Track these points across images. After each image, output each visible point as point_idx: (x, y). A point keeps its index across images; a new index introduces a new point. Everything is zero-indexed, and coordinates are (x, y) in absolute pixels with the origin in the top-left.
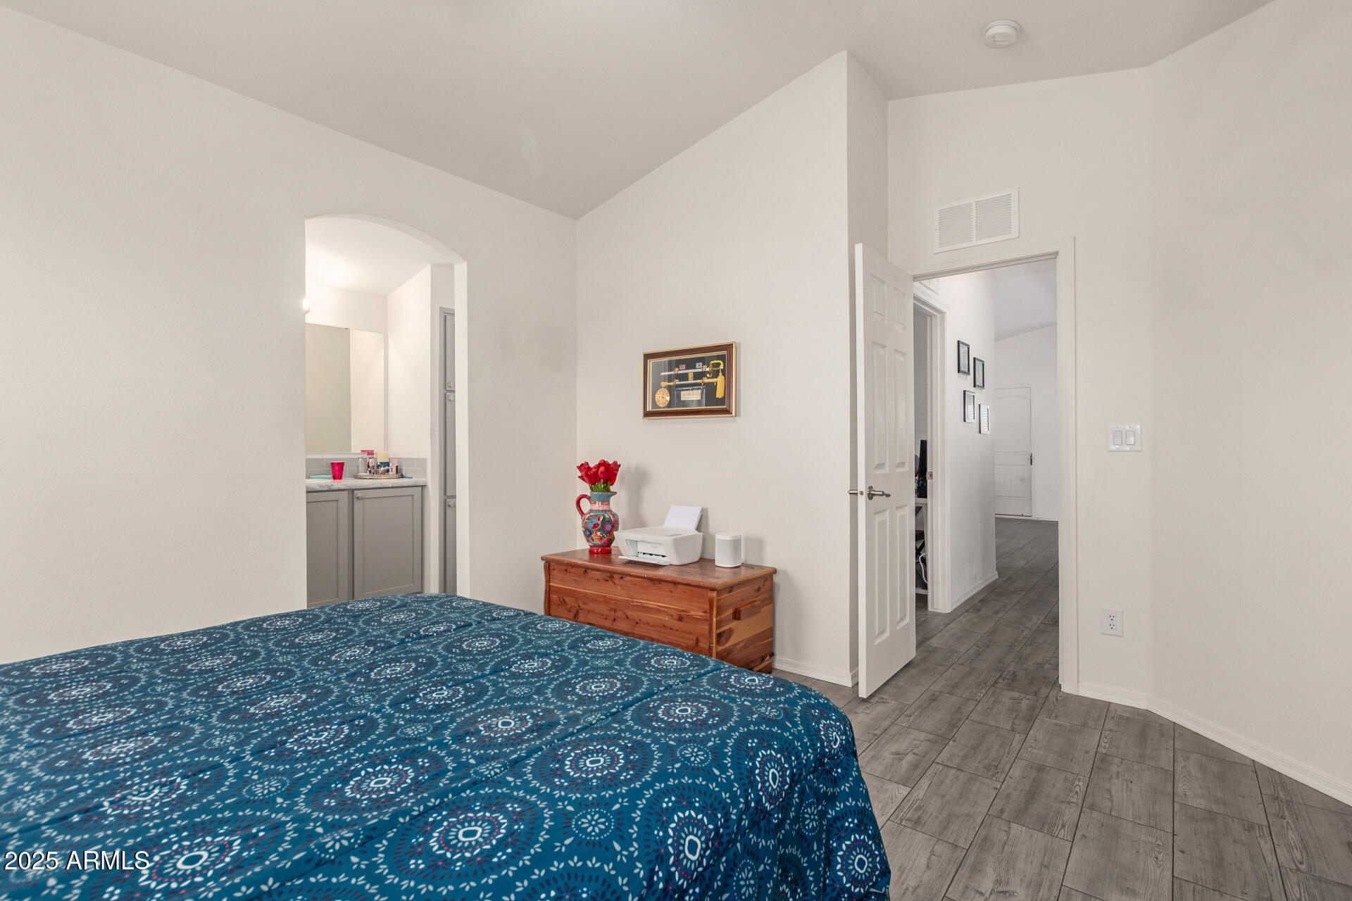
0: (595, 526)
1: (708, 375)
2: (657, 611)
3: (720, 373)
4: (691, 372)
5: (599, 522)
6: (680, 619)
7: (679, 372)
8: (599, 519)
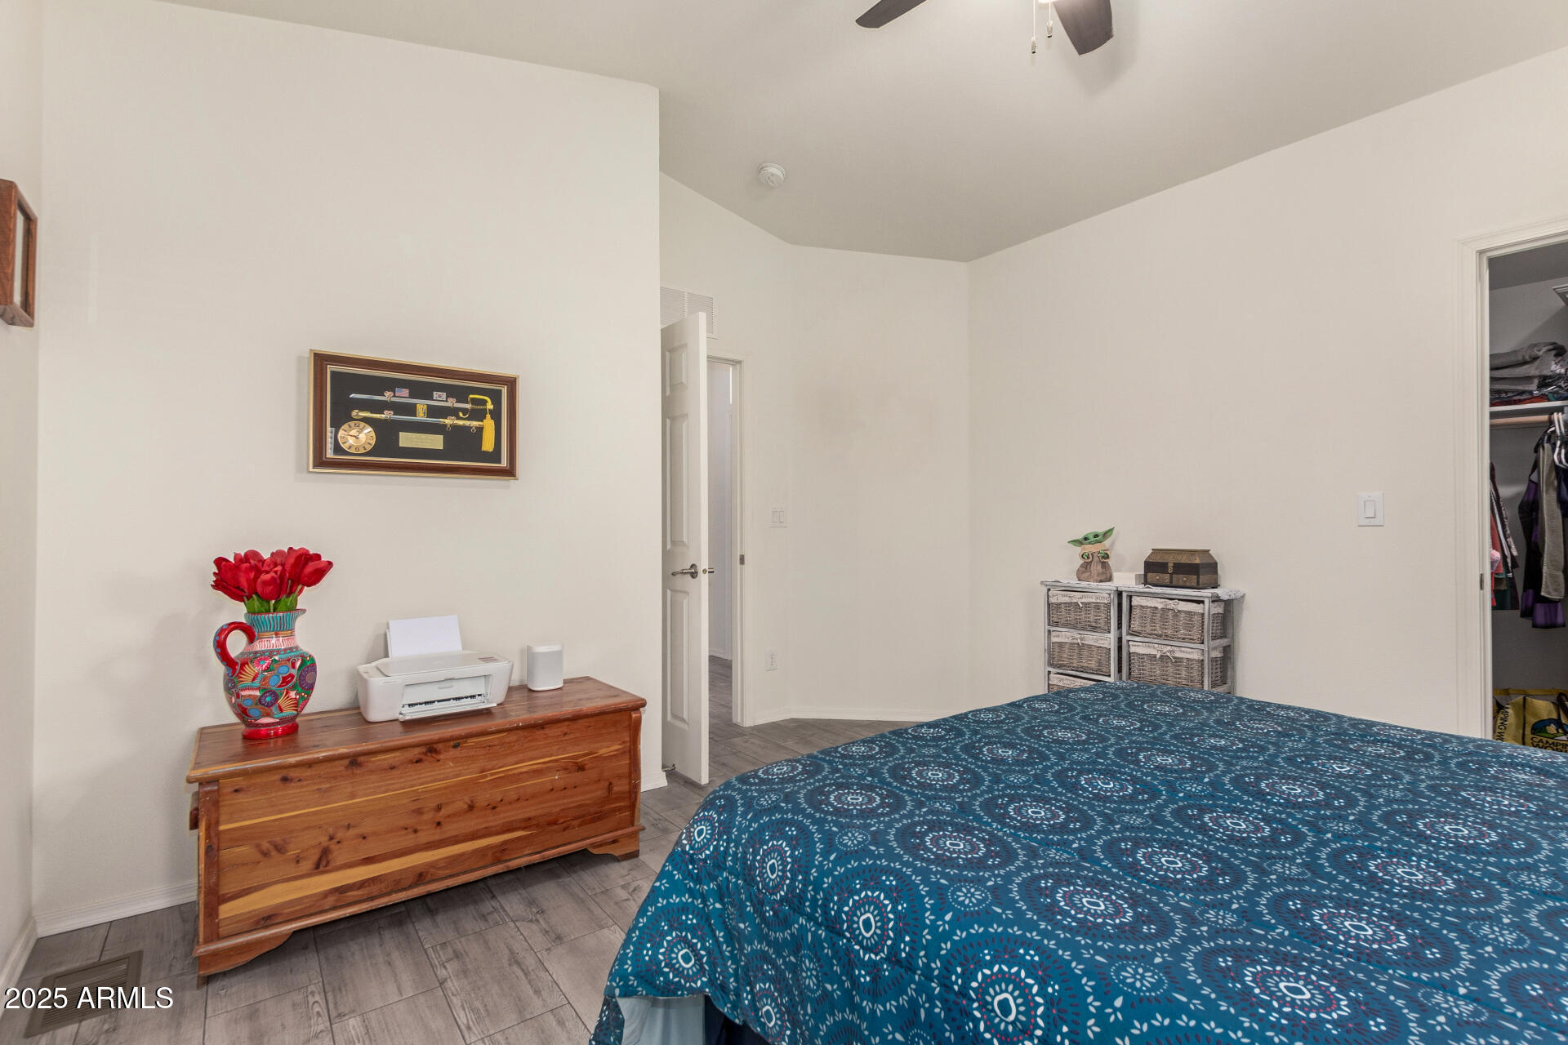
0: (286, 680)
1: (461, 415)
2: (537, 772)
3: (488, 416)
4: (422, 405)
5: (294, 672)
6: (581, 768)
7: (394, 399)
8: (294, 667)
